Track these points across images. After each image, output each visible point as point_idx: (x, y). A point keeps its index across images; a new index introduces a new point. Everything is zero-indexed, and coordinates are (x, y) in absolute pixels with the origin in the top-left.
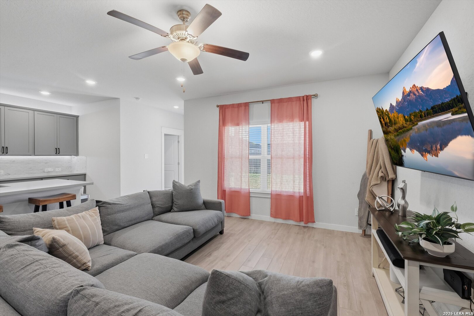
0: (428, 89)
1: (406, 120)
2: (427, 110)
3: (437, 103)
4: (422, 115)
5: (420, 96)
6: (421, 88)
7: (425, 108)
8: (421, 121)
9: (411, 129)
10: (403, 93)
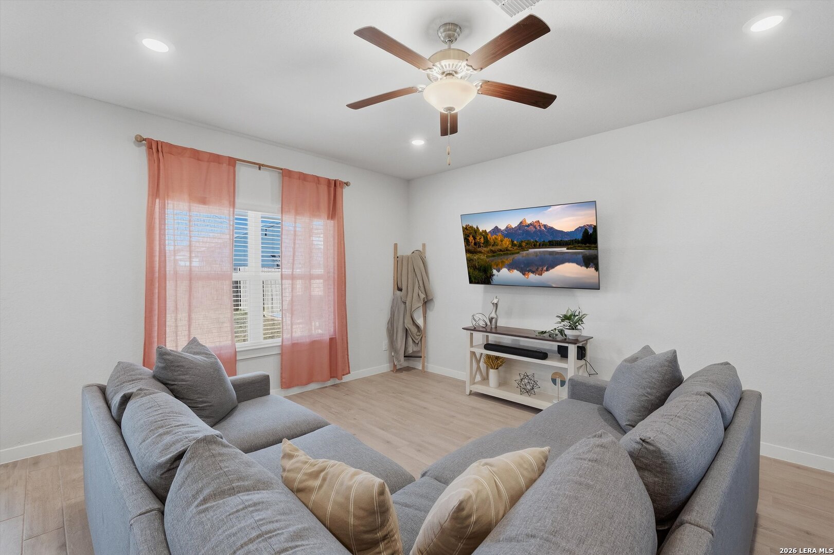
0: (552, 228)
1: (513, 245)
2: (544, 241)
3: (555, 239)
4: (537, 244)
5: (540, 231)
6: (545, 226)
7: (542, 240)
8: (533, 248)
9: (519, 253)
10: (521, 223)
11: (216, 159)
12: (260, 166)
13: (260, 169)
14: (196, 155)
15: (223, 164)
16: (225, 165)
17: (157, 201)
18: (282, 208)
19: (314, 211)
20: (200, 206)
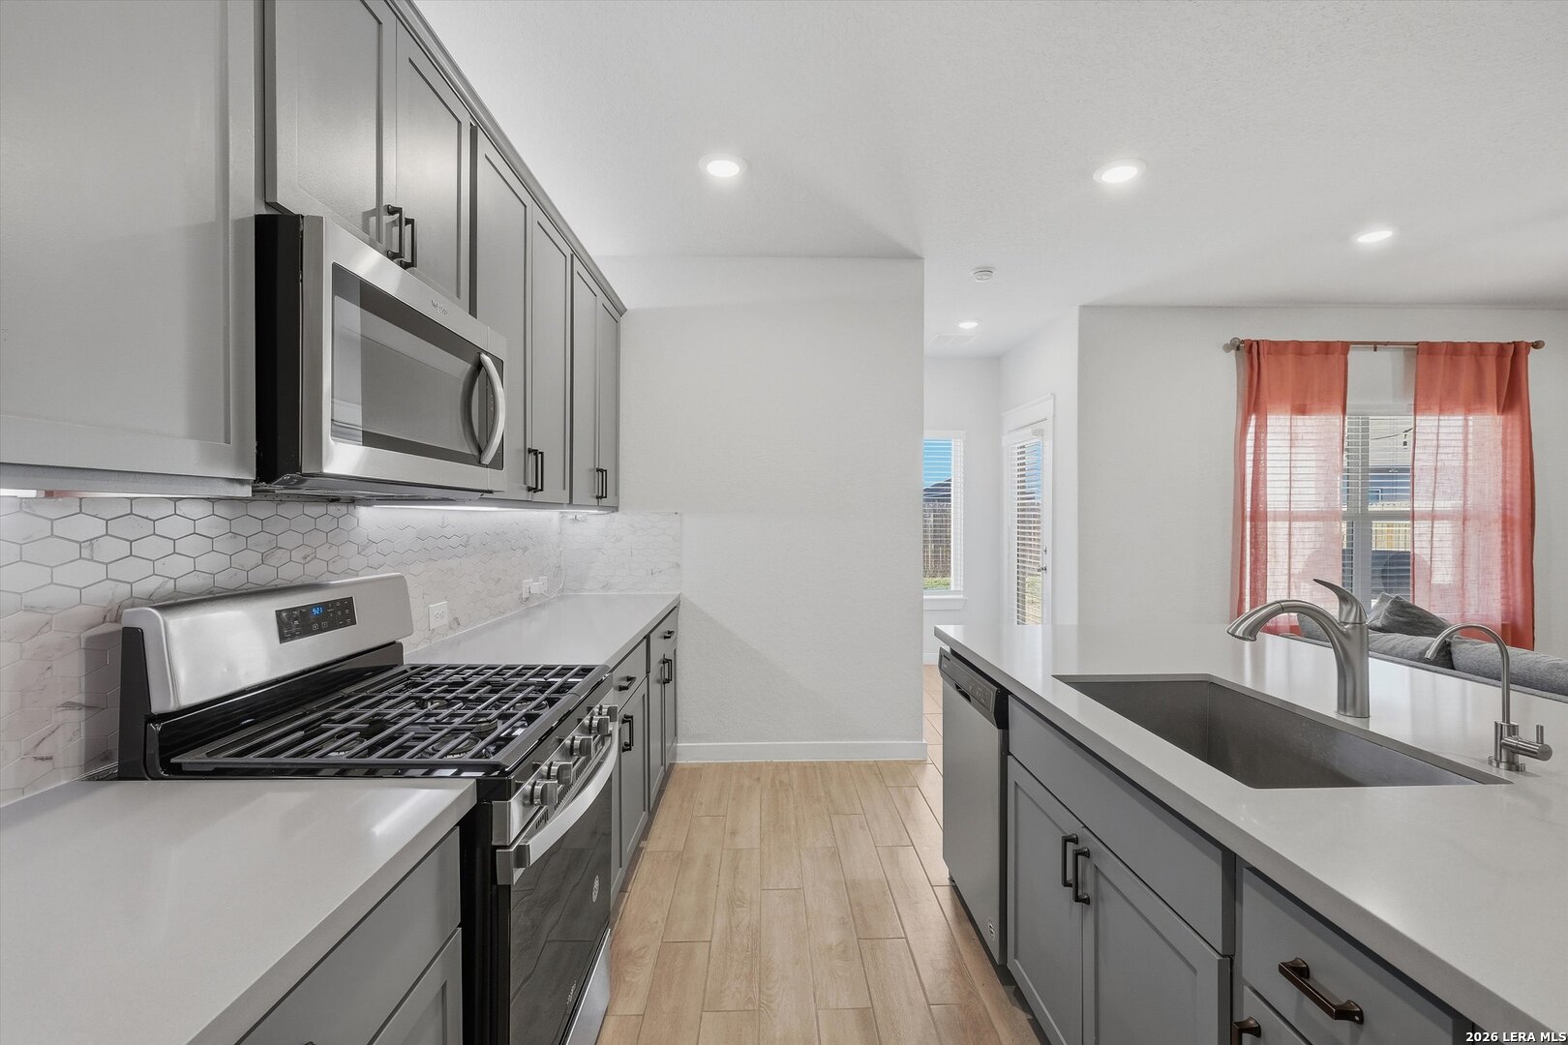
11: (1326, 348)
12: (1376, 346)
13: (1375, 350)
14: (1300, 348)
15: (1333, 354)
16: (1336, 355)
17: (1253, 417)
18: (1415, 405)
19: (1473, 403)
20: (1299, 417)
